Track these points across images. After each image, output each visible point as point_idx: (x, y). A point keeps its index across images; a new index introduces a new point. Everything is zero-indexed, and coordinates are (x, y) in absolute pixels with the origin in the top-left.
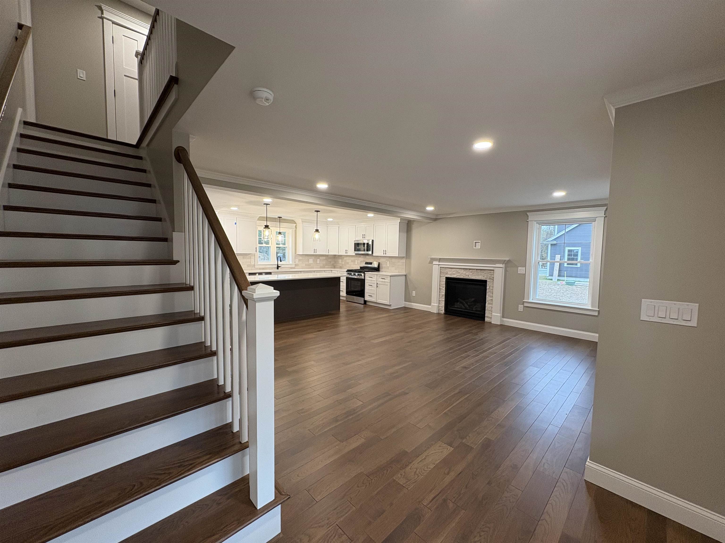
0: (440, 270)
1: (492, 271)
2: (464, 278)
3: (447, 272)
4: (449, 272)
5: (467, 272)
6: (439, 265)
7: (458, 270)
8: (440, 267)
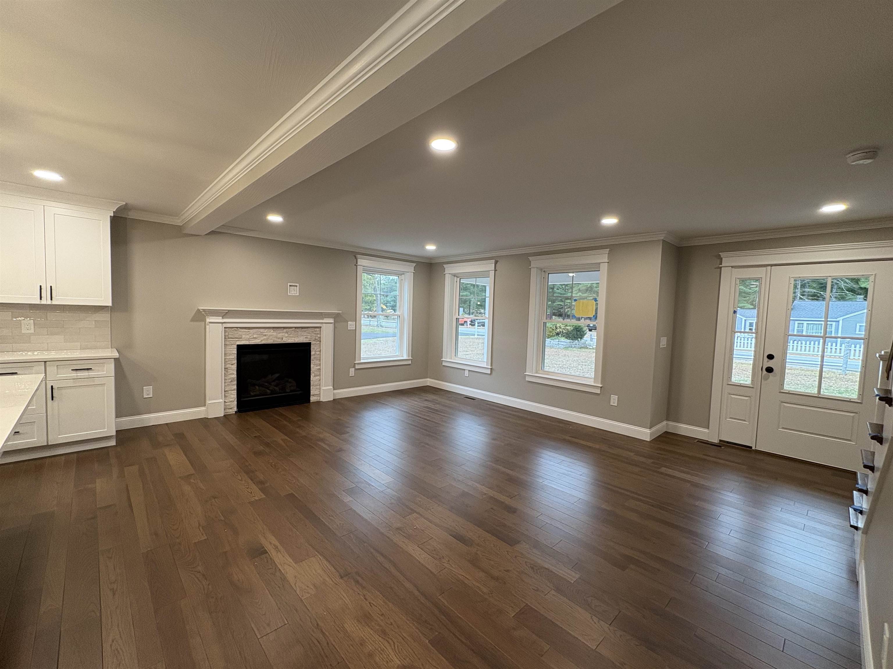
0: (225, 332)
1: (317, 329)
2: (274, 343)
3: (240, 336)
4: (244, 336)
5: (279, 333)
6: (222, 323)
7: (262, 330)
8: (225, 328)
